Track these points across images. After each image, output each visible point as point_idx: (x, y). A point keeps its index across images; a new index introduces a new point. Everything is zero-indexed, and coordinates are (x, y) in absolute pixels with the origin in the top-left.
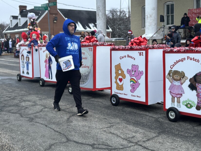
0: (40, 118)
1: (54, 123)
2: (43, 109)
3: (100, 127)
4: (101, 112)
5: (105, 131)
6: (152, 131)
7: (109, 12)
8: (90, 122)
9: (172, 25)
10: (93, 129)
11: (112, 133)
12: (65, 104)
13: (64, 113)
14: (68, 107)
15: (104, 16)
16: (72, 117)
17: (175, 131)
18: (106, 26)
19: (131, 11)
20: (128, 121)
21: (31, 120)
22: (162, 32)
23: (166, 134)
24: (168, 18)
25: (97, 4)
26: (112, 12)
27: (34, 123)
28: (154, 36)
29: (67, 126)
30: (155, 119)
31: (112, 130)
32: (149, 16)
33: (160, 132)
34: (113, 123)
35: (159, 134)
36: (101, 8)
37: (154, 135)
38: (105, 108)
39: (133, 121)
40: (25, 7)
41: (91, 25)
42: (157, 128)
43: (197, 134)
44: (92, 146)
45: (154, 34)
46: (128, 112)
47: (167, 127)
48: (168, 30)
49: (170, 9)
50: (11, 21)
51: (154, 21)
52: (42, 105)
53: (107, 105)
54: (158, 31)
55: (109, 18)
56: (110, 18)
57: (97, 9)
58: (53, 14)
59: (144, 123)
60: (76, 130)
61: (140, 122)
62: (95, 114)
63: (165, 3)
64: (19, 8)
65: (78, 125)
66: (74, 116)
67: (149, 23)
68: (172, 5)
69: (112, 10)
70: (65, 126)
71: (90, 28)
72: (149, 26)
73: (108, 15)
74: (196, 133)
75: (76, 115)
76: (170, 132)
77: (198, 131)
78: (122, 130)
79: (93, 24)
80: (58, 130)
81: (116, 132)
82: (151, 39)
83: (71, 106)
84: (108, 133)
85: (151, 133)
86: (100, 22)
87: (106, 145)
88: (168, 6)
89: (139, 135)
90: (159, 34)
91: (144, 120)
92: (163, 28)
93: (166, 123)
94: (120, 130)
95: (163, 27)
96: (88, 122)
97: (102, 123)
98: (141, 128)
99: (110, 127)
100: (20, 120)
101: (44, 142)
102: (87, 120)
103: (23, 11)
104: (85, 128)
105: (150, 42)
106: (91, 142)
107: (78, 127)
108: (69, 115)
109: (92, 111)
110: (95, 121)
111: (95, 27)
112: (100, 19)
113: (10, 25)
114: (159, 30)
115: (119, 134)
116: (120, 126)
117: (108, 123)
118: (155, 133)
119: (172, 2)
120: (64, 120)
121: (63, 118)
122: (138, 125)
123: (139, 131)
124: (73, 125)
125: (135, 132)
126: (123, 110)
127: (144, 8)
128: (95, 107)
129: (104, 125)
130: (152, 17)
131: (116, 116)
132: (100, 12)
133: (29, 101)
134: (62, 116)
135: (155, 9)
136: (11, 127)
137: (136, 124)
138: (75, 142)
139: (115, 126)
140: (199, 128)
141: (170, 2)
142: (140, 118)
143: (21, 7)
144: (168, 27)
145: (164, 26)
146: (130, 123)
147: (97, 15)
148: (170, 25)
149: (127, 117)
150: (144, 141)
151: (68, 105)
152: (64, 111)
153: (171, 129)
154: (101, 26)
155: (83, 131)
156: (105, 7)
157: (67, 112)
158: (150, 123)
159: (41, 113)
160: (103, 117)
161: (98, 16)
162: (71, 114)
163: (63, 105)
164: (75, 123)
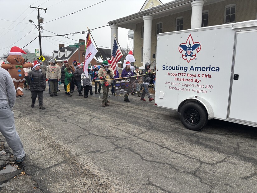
0: (71, 119)
1: (80, 123)
2: (73, 113)
4: (112, 115)
5: (114, 128)
6: (144, 128)
8: (105, 122)
10: (106, 126)
11: (119, 129)
12: (88, 110)
13: (88, 116)
14: (90, 113)
16: (93, 119)
17: (159, 127)
20: (130, 121)
21: (65, 120)
22: (153, 65)
23: (153, 129)
27: (67, 122)
31: (119, 127)
34: (120, 123)
35: (149, 129)
37: (146, 130)
39: (133, 121)
40: (64, 45)
42: (147, 126)
44: (106, 137)
47: (154, 125)
50: (53, 54)
51: (149, 57)
52: (73, 111)
58: (82, 50)
59: (140, 122)
60: (95, 127)
61: (137, 122)
62: (108, 117)
64: (59, 46)
70: (88, 124)
72: (146, 60)
74: (172, 129)
75: (95, 118)
76: (156, 129)
78: (126, 127)
80: (83, 127)
83: (92, 111)
84: (116, 129)
87: (114, 137)
89: (136, 130)
92: (154, 62)
94: (124, 127)
96: (103, 122)
97: (113, 123)
98: (137, 126)
99: (118, 125)
100: (58, 120)
101: (73, 135)
103: (62, 47)
104: (101, 126)
106: (105, 135)
107: (97, 125)
109: (107, 115)
110: (108, 122)
113: (53, 57)
114: (152, 63)
115: (123, 129)
116: (124, 125)
117: (117, 123)
120: (87, 121)
122: (136, 124)
123: (136, 128)
124: (94, 124)
125: (134, 128)
127: (143, 49)
130: (148, 55)
131: (122, 118)
133: (64, 108)
134: (86, 118)
135: (149, 50)
136: (51, 125)
138: (94, 135)
139: (121, 125)
143: (60, 45)
146: (131, 123)
149: (129, 119)
150: (139, 134)
153: (156, 126)
155: (100, 128)
157: (90, 115)
158: (144, 122)
159: (72, 116)
160: (113, 119)
162: (92, 117)
164: (94, 122)
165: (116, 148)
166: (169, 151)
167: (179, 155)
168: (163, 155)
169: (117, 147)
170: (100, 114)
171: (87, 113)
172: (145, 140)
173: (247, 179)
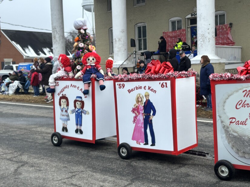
3: (59, 177)
4: (60, 159)
5: (65, 183)
6: (123, 178)
7: (69, 34)
8: (45, 173)
9: (145, 51)
10: (49, 181)
11: (74, 185)
12: (11, 152)
13: (10, 162)
14: (16, 156)
15: (62, 39)
16: (21, 168)
17: (151, 176)
18: (65, 51)
19: (96, 33)
20: (95, 167)
22: (133, 59)
23: (141, 180)
24: (140, 42)
25: (52, 24)
26: (72, 34)
28: (124, 64)
29: (14, 180)
30: (127, 163)
31: (74, 181)
32: (117, 40)
33: (133, 179)
34: (75, 172)
35: (133, 181)
36: (58, 29)
37: (126, 183)
38: (65, 154)
39: (101, 168)
41: (46, 50)
42: (129, 174)
43: (177, 179)
45: (125, 61)
46: (94, 156)
47: (141, 173)
48: (140, 57)
49: (142, 32)
51: (124, 45)
53: (68, 150)
54: (129, 58)
55: (68, 41)
56: (70, 41)
57: (53, 30)
59: (114, 168)
60: (26, 185)
61: (109, 168)
62: (52, 162)
63: (136, 24)
65: (29, 178)
66: (24, 167)
67: (118, 48)
68: (144, 27)
69: (73, 32)
70: (12, 180)
71: (45, 54)
72: (118, 51)
73: (67, 37)
74: (175, 176)
75: (26, 165)
76: (145, 178)
77: (177, 175)
78: (87, 180)
79: (48, 49)
81: (80, 183)
82: (121, 67)
83: (19, 153)
84: (69, 185)
85: (122, 181)
86: (57, 46)
88: (139, 28)
89: (108, 184)
90: (130, 61)
91: (115, 166)
92: (134, 54)
93: (140, 167)
94: (85, 181)
95: (134, 52)
96: (42, 173)
97: (61, 173)
98: (110, 176)
99: (71, 177)
102: (42, 170)
104: (39, 181)
105: (119, 71)
107: (30, 180)
108: (17, 165)
109: (48, 158)
110: (52, 171)
111: (51, 53)
112: (57, 43)
114: (130, 56)
116: (84, 175)
117: (69, 172)
118: (127, 180)
119: (143, 24)
120: (10, 172)
121: (8, 169)
122: (107, 172)
123: (108, 179)
124: (23, 177)
125: (103, 181)
126: (88, 155)
127: (112, 30)
128: (51, 154)
129: (64, 176)
130: (121, 41)
131: (79, 163)
132: (57, 34)
134: (7, 167)
135: (124, 32)
137: (105, 171)
139: (78, 176)
140: (178, 172)
141: (141, 23)
142: (110, 164)
144: (140, 53)
145: (136, 52)
146: (97, 171)
147: (53, 37)
148: (143, 51)
149: (92, 164)
151: (16, 153)
152: (11, 160)
153: (146, 174)
154: (58, 52)
155: (36, 185)
156: (63, 28)
157: (14, 161)
158: (122, 168)
160: (62, 166)
161: (55, 39)
162: (20, 164)
163: (9, 153)
164: (24, 175)
170: (35, 158)
171: (8, 157)
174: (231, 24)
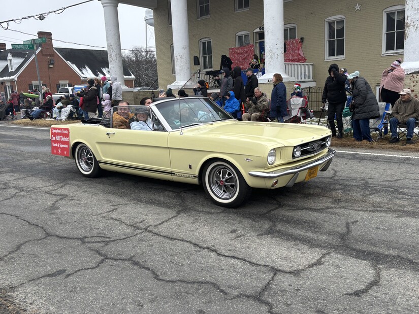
9: (210, 70)
15: (119, 57)
22: (197, 78)
24: (205, 59)
25: (107, 41)
28: (187, 84)
32: (179, 57)
36: (114, 46)
40: (4, 45)
41: (105, 70)
45: (188, 81)
48: (205, 76)
49: (207, 48)
51: (186, 64)
54: (192, 78)
57: (109, 48)
58: (47, 55)
63: (200, 40)
67: (180, 67)
68: (209, 43)
72: (180, 70)
79: (107, 69)
88: (204, 44)
90: (193, 81)
92: (198, 73)
95: (198, 71)
103: (1, 51)
112: (113, 62)
114: (193, 76)
119: (208, 39)
130: (183, 59)
132: (113, 51)
135: (186, 48)
141: (206, 38)
144: (205, 72)
145: (200, 71)
147: (108, 55)
148: (208, 70)
156: (120, 45)
165: (102, 261)
166: (213, 255)
167: (233, 261)
168: (201, 265)
169: (106, 258)
172: (167, 237)
173: (359, 296)
174: (302, 39)
